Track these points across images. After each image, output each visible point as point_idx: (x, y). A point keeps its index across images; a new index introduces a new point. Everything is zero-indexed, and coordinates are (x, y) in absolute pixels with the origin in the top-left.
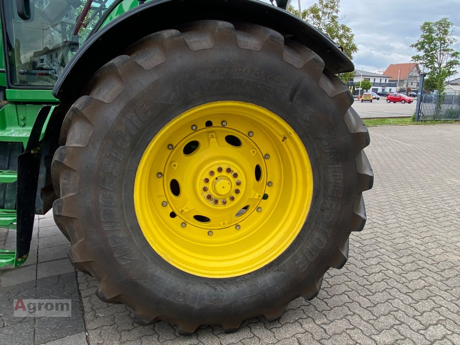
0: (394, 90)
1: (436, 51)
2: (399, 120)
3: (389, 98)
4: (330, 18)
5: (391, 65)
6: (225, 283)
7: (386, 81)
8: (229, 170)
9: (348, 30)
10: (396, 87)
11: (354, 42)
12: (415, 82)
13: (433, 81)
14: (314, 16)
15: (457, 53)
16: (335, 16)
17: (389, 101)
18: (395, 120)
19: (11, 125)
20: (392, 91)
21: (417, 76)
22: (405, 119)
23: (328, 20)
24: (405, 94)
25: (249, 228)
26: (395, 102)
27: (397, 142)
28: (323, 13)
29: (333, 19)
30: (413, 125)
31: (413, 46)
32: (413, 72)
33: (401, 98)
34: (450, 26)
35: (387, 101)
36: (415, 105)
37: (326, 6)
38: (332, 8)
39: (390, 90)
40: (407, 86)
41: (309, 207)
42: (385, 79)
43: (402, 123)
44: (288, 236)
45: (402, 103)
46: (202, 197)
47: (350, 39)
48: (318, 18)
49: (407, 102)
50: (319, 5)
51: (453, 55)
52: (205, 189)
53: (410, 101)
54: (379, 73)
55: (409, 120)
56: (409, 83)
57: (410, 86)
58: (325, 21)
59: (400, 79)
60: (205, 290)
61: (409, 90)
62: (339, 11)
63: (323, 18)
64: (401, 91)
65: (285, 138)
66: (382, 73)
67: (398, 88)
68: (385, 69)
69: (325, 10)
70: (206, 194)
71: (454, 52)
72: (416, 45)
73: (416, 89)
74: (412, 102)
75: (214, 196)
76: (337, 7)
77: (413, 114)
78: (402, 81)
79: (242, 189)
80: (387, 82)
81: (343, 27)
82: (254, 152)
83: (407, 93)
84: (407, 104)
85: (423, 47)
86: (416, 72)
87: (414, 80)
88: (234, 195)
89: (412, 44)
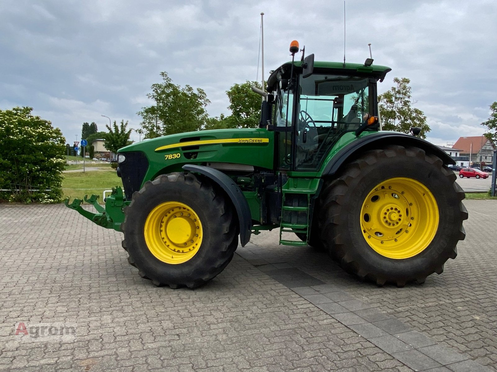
0: (466, 164)
2: (475, 194)
3: (462, 173)
4: (403, 102)
5: (461, 139)
6: (398, 261)
7: (456, 155)
8: (396, 209)
9: (420, 113)
10: (468, 161)
11: (426, 123)
12: (490, 156)
14: (387, 101)
16: (407, 101)
17: (462, 176)
18: (471, 194)
19: (291, 187)
20: (464, 165)
21: (491, 150)
22: (482, 194)
23: (401, 104)
24: (479, 169)
25: (402, 241)
26: (468, 177)
27: (475, 213)
28: (396, 98)
29: (406, 103)
30: (490, 199)
31: (483, 124)
32: (486, 145)
33: (476, 173)
35: (460, 176)
36: (491, 180)
37: (399, 92)
38: (405, 94)
39: (462, 164)
40: (481, 160)
41: (437, 227)
42: (455, 152)
43: (478, 198)
44: (427, 242)
45: (477, 178)
46: (383, 222)
47: (422, 120)
48: (391, 102)
49: (482, 177)
50: (392, 91)
52: (385, 218)
53: (485, 176)
54: (448, 146)
55: (486, 195)
56: (483, 157)
57: (484, 160)
58: (398, 105)
59: (472, 152)
60: (390, 264)
61: (483, 164)
62: (411, 97)
63: (396, 103)
64: (474, 165)
65: (424, 195)
66: (451, 147)
67: (471, 162)
68: (454, 142)
69: (398, 96)
70: (385, 220)
72: (487, 123)
73: (491, 164)
74: (488, 177)
75: (389, 221)
76: (408, 93)
77: (489, 189)
78: (474, 155)
79: (402, 218)
80: (458, 156)
81: (416, 111)
82: (405, 202)
83: (482, 168)
84: (482, 180)
85: (494, 125)
86: (489, 145)
87: (488, 154)
88: (398, 221)
89: (483, 122)
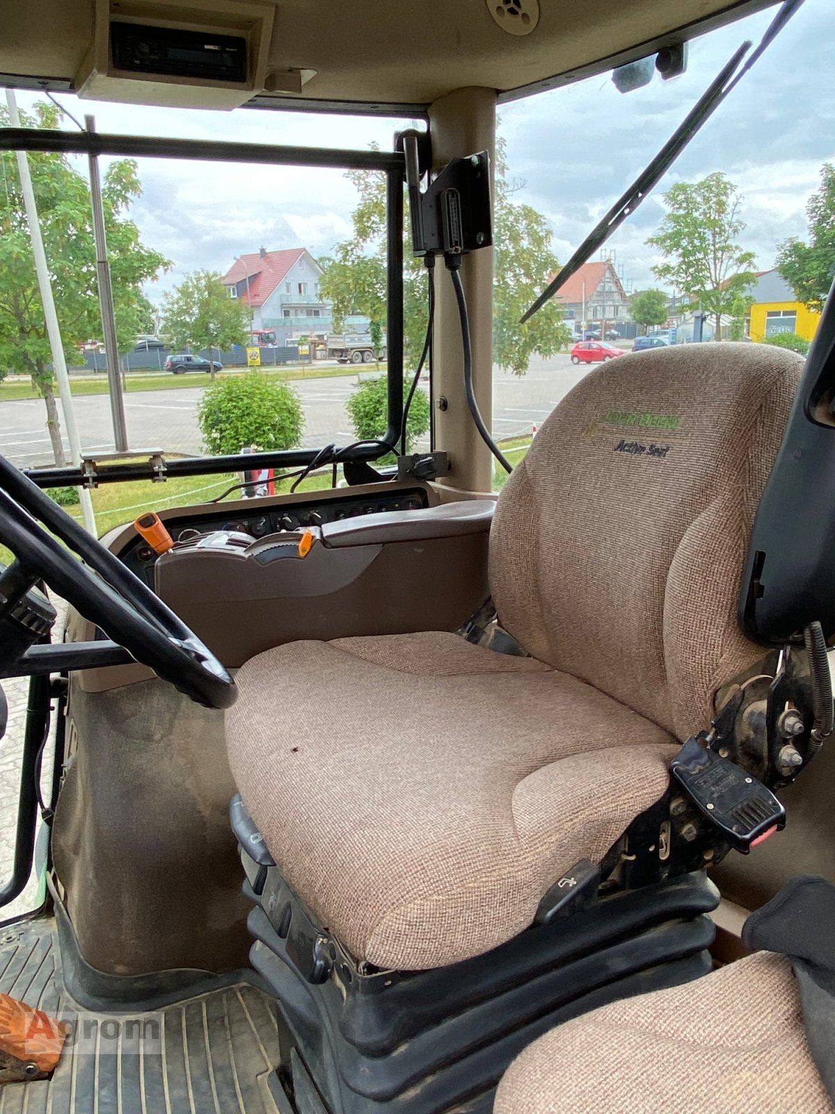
1: (706, 254)
3: (576, 353)
12: (610, 306)
13: (653, 303)
15: (750, 255)
17: (576, 360)
26: (590, 362)
31: (651, 241)
32: (603, 282)
33: (603, 352)
34: (729, 191)
35: (572, 359)
51: (741, 260)
56: (598, 308)
62: (508, 169)
71: (743, 253)
73: (613, 322)
83: (605, 334)
85: (677, 245)
86: (610, 282)
87: (606, 301)
89: (651, 237)
